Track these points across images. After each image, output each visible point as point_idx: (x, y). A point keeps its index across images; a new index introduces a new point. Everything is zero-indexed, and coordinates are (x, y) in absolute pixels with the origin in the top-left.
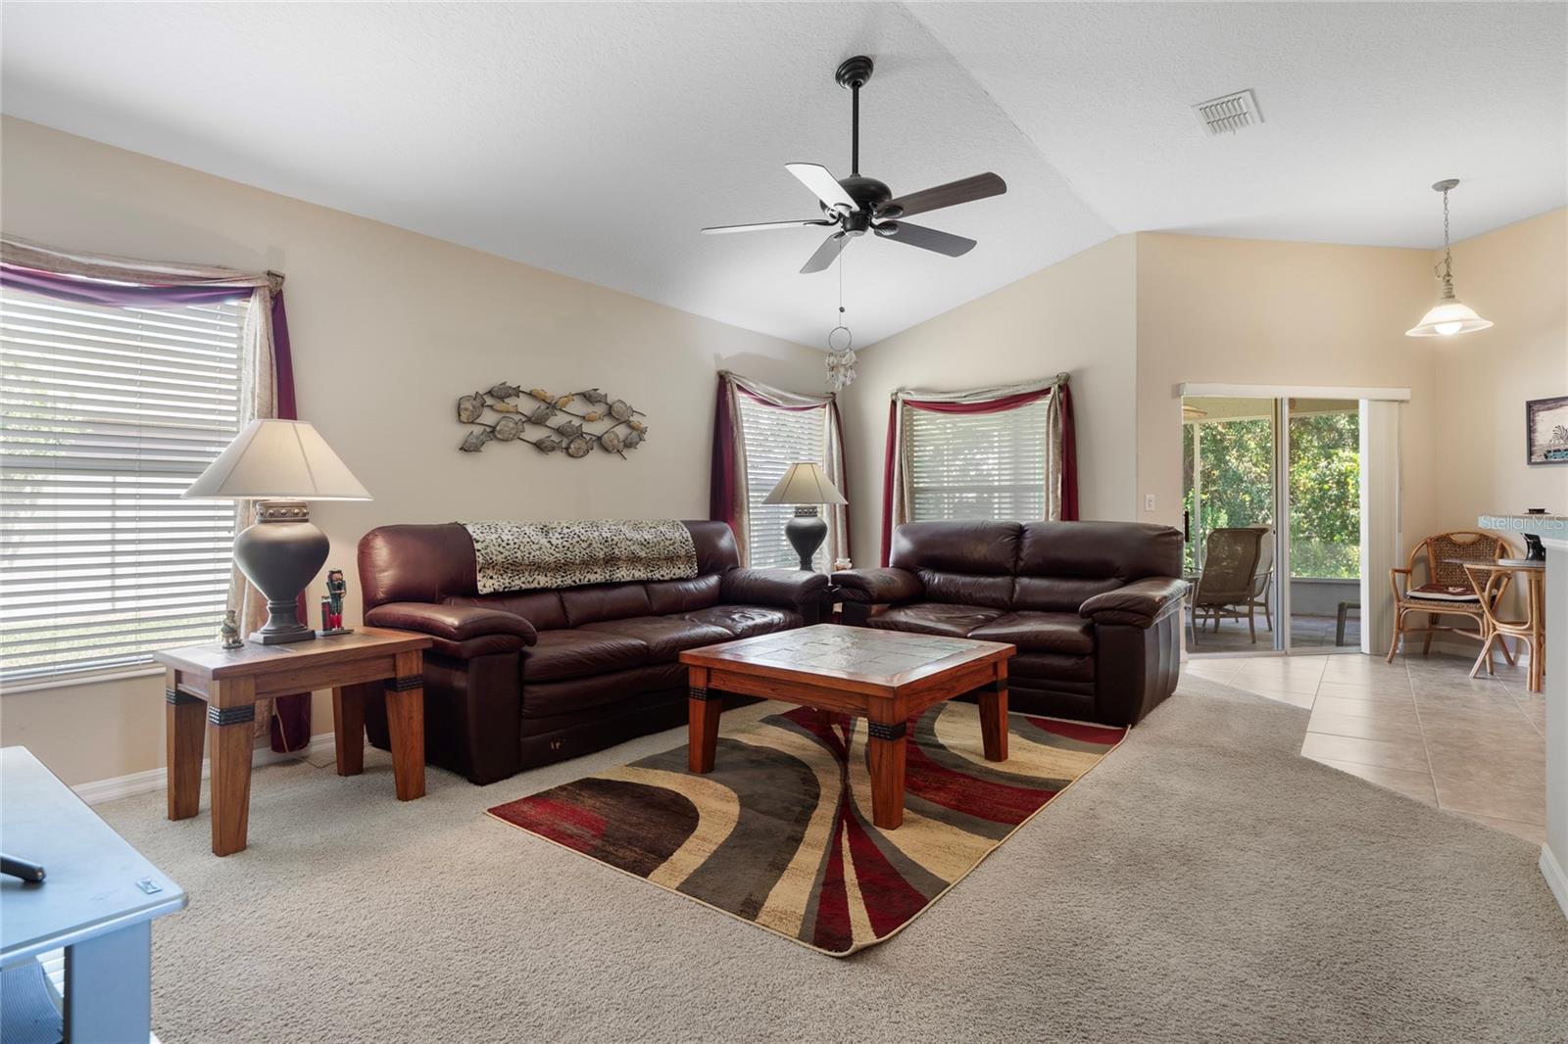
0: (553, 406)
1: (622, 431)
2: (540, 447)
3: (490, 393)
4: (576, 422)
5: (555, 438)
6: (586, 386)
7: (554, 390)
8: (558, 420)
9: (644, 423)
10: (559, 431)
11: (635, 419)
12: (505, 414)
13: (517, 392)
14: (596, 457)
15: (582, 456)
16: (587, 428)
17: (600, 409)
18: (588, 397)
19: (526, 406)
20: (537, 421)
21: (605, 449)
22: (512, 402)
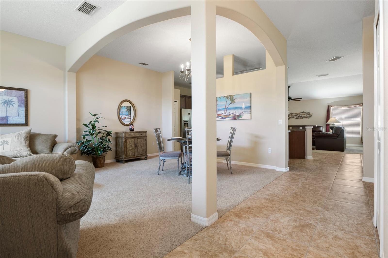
0: (298, 114)
1: (308, 116)
2: (296, 118)
3: (290, 114)
4: (301, 115)
5: (298, 117)
6: (302, 111)
7: (298, 112)
8: (299, 115)
9: (312, 114)
10: (298, 116)
11: (310, 114)
12: (292, 116)
13: (293, 113)
14: (304, 119)
15: (302, 119)
16: (302, 116)
17: (305, 113)
18: (303, 112)
19: (294, 114)
20: (296, 116)
21: (305, 118)
22: (293, 114)
